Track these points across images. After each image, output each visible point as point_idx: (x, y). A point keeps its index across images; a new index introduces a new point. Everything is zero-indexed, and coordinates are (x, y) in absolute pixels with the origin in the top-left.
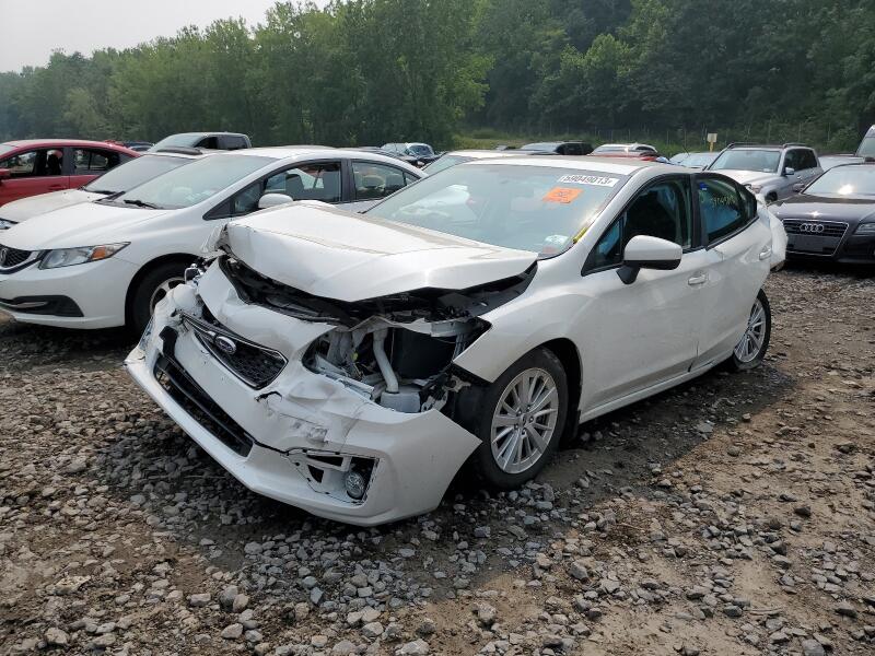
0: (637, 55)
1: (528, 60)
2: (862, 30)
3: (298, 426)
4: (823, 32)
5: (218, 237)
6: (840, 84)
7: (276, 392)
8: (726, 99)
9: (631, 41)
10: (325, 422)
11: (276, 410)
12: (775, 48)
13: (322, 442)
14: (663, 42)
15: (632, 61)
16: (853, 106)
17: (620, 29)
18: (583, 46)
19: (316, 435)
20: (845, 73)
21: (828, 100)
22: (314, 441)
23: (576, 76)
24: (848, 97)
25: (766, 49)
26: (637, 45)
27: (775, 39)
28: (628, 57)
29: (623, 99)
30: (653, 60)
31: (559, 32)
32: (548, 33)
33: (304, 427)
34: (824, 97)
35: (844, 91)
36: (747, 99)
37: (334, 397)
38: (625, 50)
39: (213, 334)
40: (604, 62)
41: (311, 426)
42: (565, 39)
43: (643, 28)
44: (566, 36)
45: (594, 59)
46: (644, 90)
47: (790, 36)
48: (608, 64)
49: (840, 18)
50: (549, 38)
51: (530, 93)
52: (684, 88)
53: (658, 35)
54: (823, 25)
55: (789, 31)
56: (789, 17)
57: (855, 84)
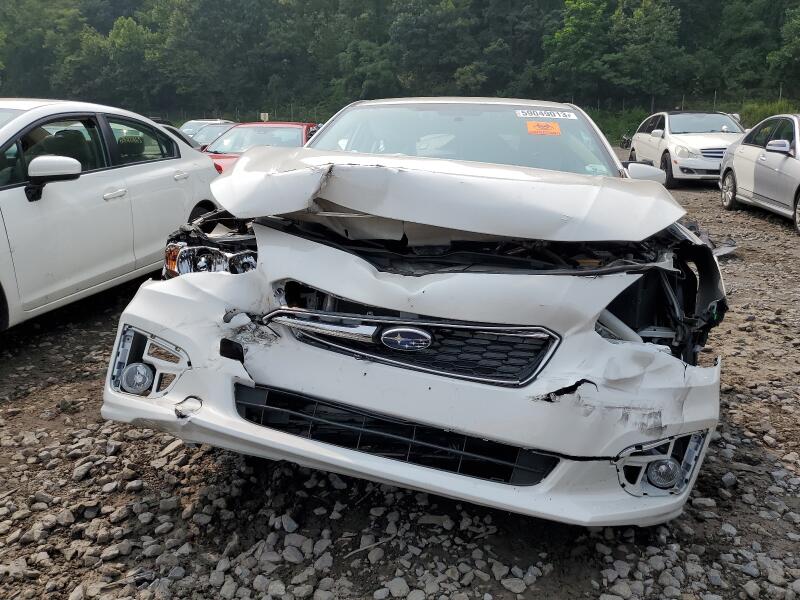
0: (164, 41)
1: (41, 39)
2: (346, 32)
3: (626, 417)
4: (317, 32)
5: (313, 190)
6: (339, 75)
7: (583, 381)
8: (252, 84)
9: (154, 27)
10: (655, 402)
11: (595, 404)
12: (285, 42)
13: (660, 428)
14: (186, 30)
15: (157, 45)
16: (352, 93)
17: (139, 14)
18: (104, 29)
19: (651, 422)
20: (341, 65)
21: (332, 89)
22: (650, 431)
23: (101, 57)
24: (347, 85)
25: (277, 44)
26: (159, 30)
27: (283, 34)
28: (153, 42)
29: (156, 82)
30: (180, 46)
31: (72, 11)
32: (61, 12)
33: (634, 416)
34: (328, 86)
35: (343, 81)
36: (269, 85)
37: (651, 367)
38: (149, 35)
39: (370, 330)
40: (129, 46)
41: (640, 412)
42: (80, 19)
43: (164, 15)
44: (81, 16)
45: (119, 41)
46: (176, 74)
47: (293, 33)
48: (133, 48)
49: (327, 22)
50: (62, 16)
51: (50, 73)
52: (213, 73)
53: (179, 23)
54: (315, 26)
55: (292, 29)
56: (290, 17)
57: (350, 75)
